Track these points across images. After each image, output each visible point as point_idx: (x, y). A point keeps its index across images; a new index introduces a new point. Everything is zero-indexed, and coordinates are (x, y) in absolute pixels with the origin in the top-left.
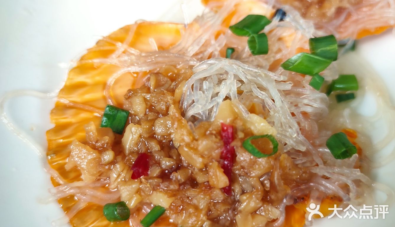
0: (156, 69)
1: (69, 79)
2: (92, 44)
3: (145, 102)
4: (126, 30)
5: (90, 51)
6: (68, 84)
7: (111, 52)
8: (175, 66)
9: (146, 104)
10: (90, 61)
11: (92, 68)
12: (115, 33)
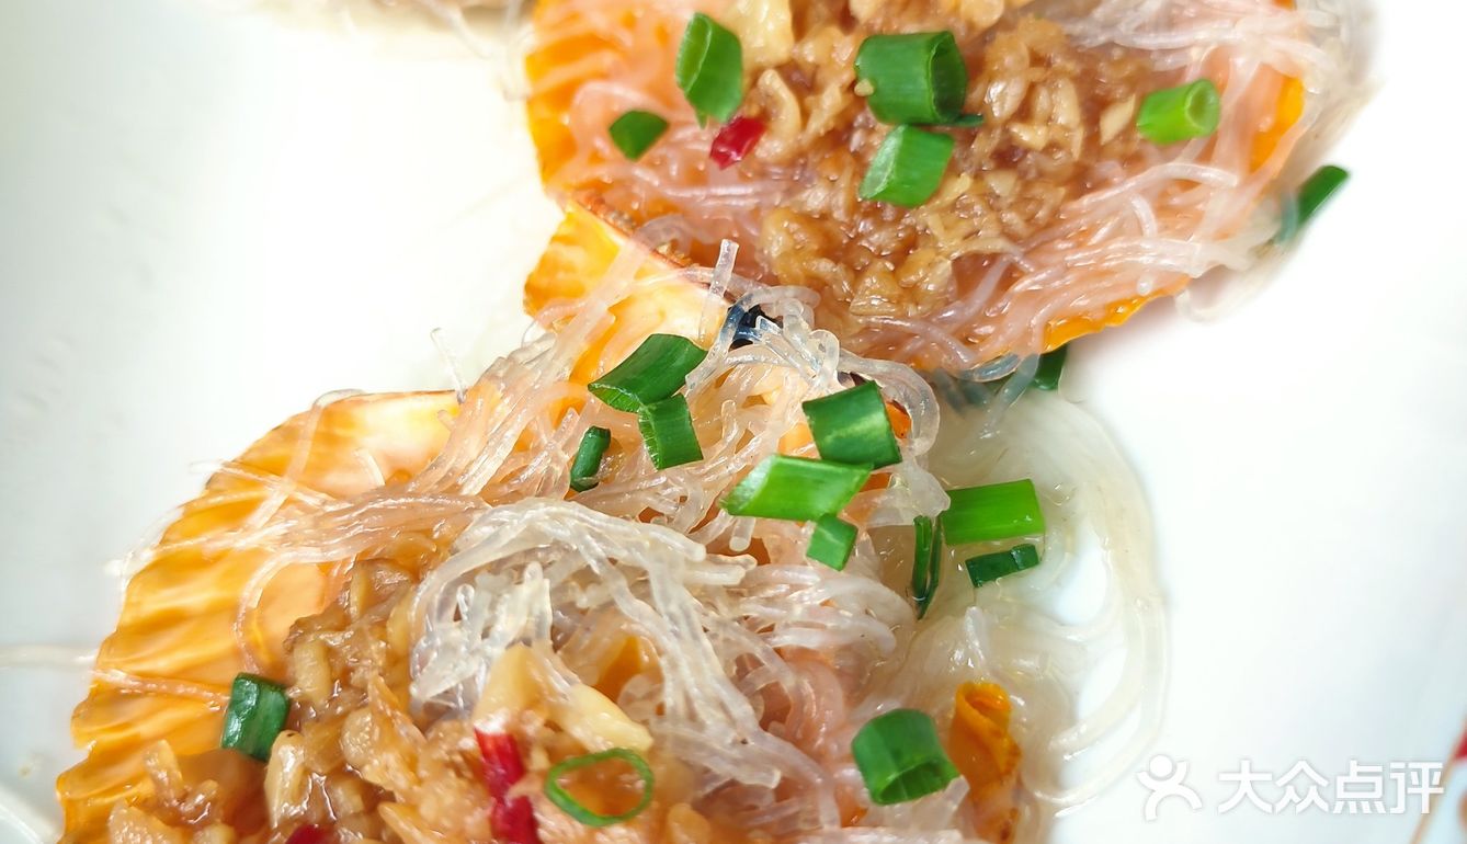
0: (374, 548)
1: (128, 605)
2: (193, 490)
3: (329, 660)
4: (287, 433)
5: (190, 510)
6: (128, 619)
7: (249, 507)
8: (428, 533)
9: (331, 667)
10: (188, 543)
11: (199, 563)
12: (259, 447)
